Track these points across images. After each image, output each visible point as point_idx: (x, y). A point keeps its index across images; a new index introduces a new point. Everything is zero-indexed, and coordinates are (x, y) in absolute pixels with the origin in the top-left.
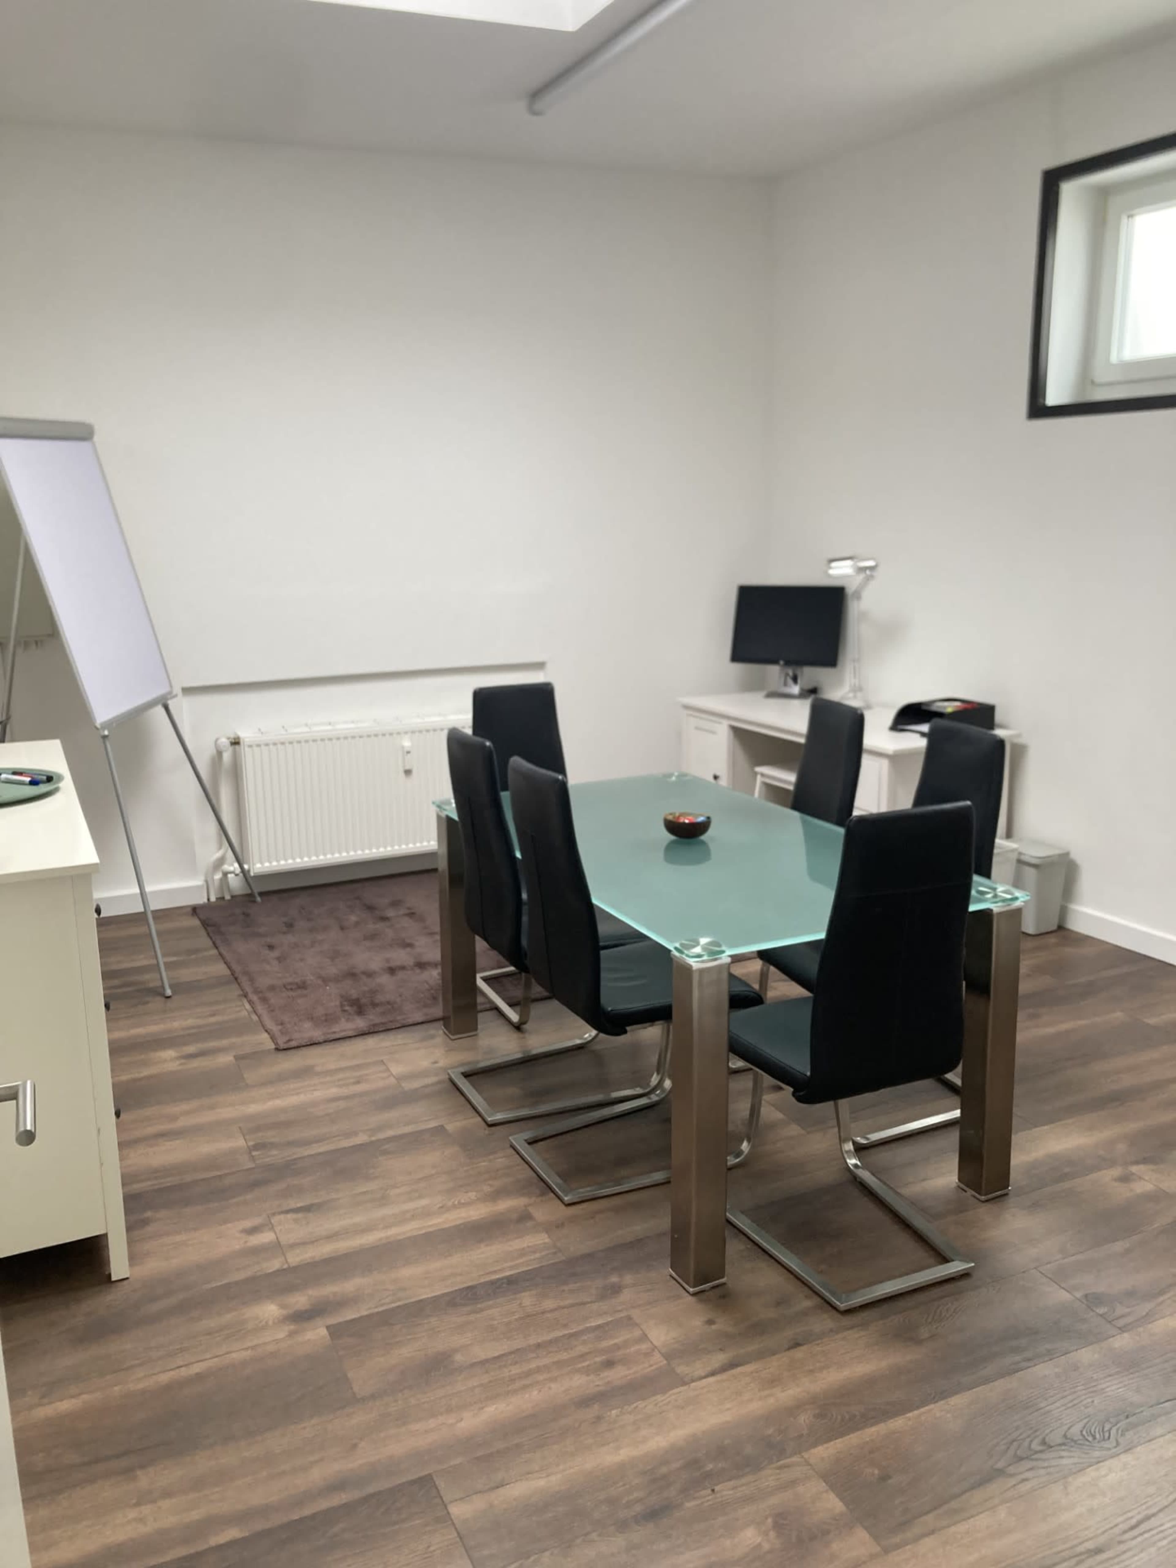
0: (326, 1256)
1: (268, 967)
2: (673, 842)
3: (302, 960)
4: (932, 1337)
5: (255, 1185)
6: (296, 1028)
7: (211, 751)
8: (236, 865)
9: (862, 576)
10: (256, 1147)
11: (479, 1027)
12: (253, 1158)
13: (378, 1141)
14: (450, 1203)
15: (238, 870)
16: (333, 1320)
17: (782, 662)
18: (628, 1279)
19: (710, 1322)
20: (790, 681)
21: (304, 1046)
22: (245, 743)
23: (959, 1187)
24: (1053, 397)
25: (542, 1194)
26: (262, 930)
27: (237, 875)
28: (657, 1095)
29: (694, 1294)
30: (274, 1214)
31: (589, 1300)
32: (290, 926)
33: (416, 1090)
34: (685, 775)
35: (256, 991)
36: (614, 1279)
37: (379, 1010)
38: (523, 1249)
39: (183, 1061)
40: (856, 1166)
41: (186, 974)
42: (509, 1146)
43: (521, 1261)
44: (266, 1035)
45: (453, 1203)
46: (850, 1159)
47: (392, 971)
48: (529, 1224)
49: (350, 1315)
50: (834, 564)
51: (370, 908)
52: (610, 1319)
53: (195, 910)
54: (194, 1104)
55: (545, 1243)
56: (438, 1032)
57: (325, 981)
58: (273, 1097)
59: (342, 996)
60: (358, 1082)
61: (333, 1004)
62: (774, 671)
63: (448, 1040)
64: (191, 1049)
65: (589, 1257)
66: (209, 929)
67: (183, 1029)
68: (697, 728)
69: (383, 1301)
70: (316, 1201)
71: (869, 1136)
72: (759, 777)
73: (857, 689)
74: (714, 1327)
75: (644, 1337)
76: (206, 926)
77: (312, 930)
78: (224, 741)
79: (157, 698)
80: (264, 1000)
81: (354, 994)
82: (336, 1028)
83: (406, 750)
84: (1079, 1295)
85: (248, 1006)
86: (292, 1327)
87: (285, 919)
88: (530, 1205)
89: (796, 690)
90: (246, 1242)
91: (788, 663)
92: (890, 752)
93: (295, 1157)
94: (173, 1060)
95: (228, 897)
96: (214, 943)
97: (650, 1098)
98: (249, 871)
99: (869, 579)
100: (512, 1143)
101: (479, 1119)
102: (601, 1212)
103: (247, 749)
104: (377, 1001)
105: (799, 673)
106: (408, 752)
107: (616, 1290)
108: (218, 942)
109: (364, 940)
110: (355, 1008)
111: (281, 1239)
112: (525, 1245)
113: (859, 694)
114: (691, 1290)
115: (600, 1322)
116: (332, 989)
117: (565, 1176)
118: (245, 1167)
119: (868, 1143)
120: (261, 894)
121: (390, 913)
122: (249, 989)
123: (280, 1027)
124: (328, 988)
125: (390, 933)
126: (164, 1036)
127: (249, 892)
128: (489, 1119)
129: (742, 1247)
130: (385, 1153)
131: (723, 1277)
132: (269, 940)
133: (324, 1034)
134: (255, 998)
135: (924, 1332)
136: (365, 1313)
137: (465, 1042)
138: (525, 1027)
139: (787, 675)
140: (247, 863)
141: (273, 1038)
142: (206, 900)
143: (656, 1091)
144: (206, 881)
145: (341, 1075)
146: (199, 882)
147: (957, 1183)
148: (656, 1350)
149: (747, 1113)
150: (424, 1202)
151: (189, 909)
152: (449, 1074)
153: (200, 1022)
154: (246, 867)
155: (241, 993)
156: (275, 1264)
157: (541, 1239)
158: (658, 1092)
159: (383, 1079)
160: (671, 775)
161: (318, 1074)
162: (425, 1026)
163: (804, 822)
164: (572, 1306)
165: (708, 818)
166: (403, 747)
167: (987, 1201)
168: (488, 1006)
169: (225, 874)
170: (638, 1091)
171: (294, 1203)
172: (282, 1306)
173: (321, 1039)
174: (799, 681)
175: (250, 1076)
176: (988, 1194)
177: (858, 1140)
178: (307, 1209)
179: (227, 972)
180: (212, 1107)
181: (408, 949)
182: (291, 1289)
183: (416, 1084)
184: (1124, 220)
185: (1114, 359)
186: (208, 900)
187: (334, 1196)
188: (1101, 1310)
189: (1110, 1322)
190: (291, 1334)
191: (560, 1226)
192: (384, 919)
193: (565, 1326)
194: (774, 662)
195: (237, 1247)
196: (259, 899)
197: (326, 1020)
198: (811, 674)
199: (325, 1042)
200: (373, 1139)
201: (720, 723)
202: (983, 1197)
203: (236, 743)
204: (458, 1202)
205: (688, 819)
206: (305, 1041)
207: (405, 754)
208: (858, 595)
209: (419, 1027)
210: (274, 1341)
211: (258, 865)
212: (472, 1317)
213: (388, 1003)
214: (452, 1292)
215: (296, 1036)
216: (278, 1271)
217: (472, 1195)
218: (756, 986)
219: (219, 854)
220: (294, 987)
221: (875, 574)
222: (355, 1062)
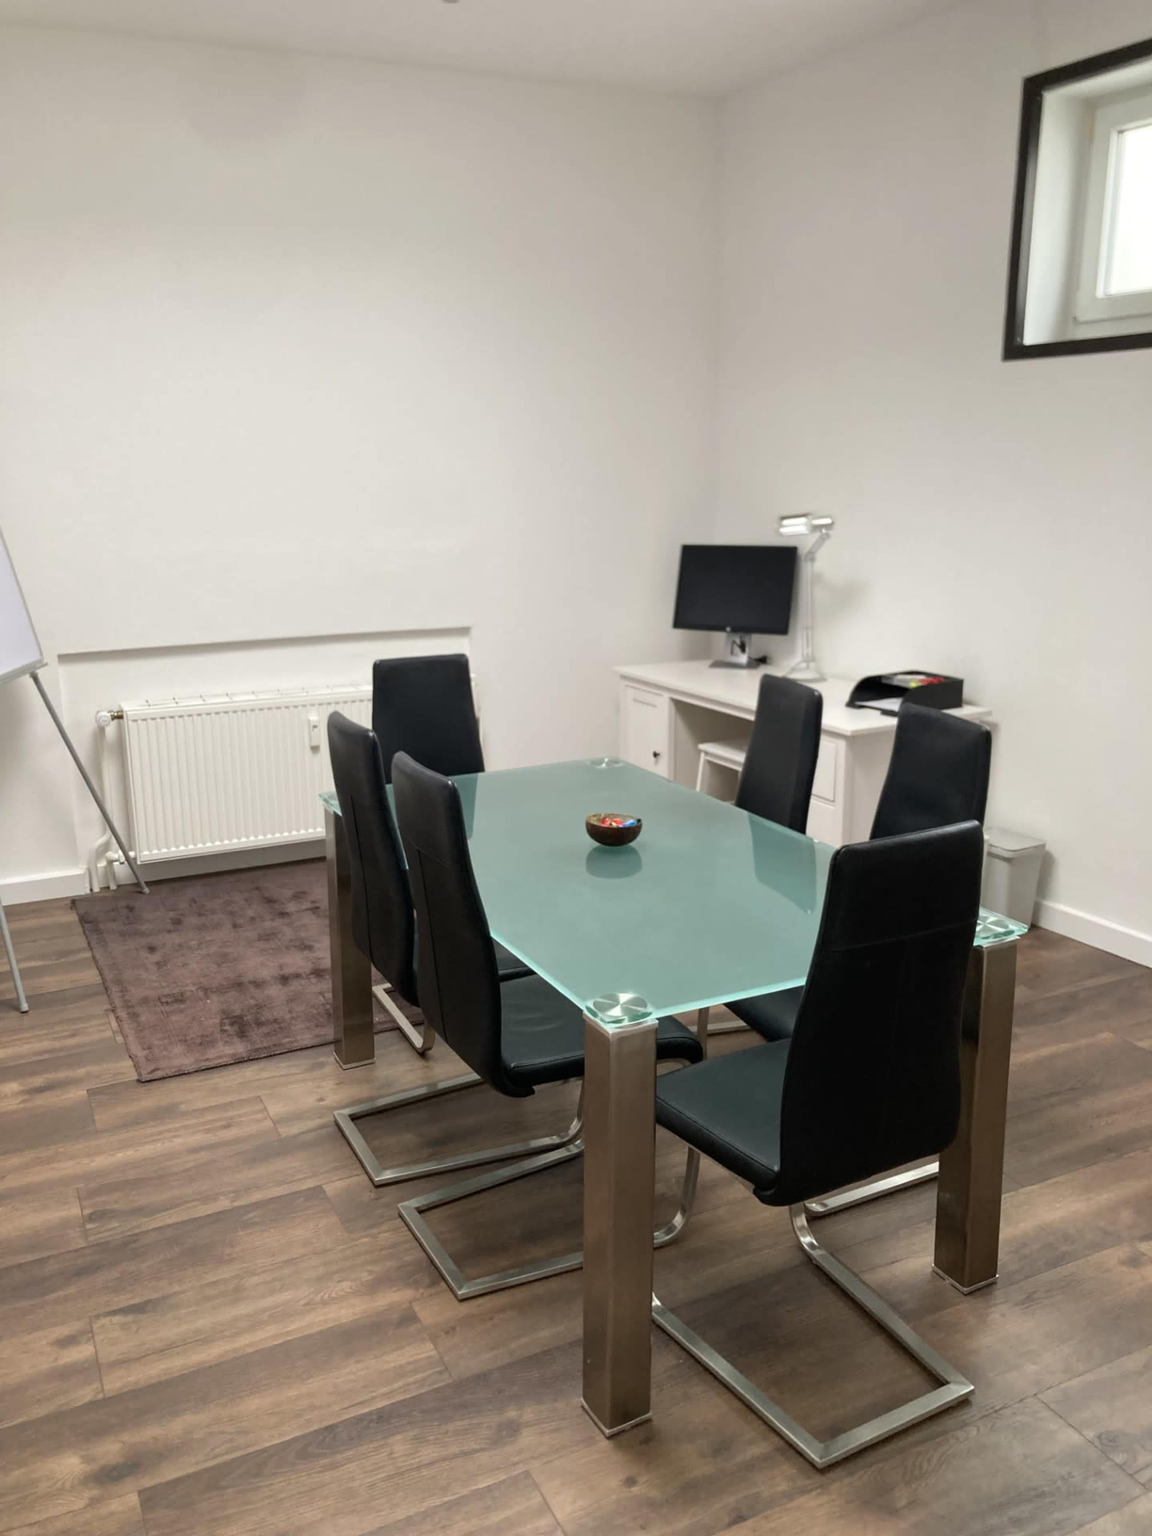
0: (153, 1381)
1: (144, 975)
2: (596, 850)
3: (184, 965)
4: (912, 1504)
5: (82, 1272)
6: (165, 1053)
7: (90, 727)
8: (120, 852)
9: (817, 535)
10: (91, 1218)
11: (376, 1052)
12: (86, 1234)
13: (240, 1207)
14: (318, 1298)
15: (123, 859)
16: (148, 1482)
17: (728, 629)
18: (529, 1413)
19: (630, 1482)
20: (737, 650)
21: (170, 1077)
22: (129, 718)
23: (934, 1271)
24: (1032, 336)
25: (433, 1284)
26: (144, 927)
27: (122, 863)
28: (577, 1146)
29: (610, 1438)
30: (98, 1317)
31: (477, 1447)
32: (177, 922)
33: (294, 1137)
34: (617, 762)
35: (127, 1006)
36: (512, 1414)
37: (265, 1029)
38: (401, 1366)
39: (26, 1097)
40: (811, 1245)
41: (51, 983)
42: (397, 1215)
43: (396, 1386)
44: (130, 1063)
45: (322, 1297)
46: (804, 1236)
47: (284, 980)
48: (412, 1329)
49: (169, 1473)
50: (786, 522)
51: (270, 901)
52: (503, 1477)
53: (74, 903)
54: (27, 1156)
55: (430, 1357)
56: (329, 1058)
57: (207, 991)
58: (124, 1145)
59: (223, 1012)
60: (228, 1126)
61: (211, 1022)
62: (720, 638)
63: (340, 1069)
64: (38, 1081)
65: (481, 1378)
66: (86, 925)
67: (35, 1054)
68: (635, 700)
69: (217, 1451)
70: (154, 1296)
71: (826, 1202)
72: (702, 755)
73: (810, 659)
74: (635, 1490)
75: (545, 1507)
76: (83, 922)
77: (201, 928)
78: (106, 715)
79: (24, 667)
80: (134, 1016)
81: (237, 1009)
82: (212, 1053)
83: (312, 724)
84: (1091, 1434)
85: (114, 1024)
86: (95, 1492)
87: (172, 914)
88: (416, 1300)
89: (743, 659)
90: (56, 1359)
91: (735, 630)
92: (849, 734)
93: (137, 1231)
94: (16, 1094)
95: (113, 887)
96: (89, 943)
97: (568, 1150)
98: (135, 859)
99: (823, 539)
100: (400, 1211)
101: (366, 1177)
102: (502, 1310)
103: (130, 723)
104: (263, 1019)
105: (747, 640)
106: (315, 727)
107: (512, 1429)
108: (93, 944)
109: (259, 940)
110: (236, 1027)
111: (100, 1356)
112: (403, 1361)
113: (812, 665)
114: (607, 1431)
115: (490, 1482)
116: (214, 1003)
117: (460, 1259)
118: (74, 1247)
119: (825, 1211)
120: (148, 884)
121: (291, 907)
122: (118, 1002)
123: (146, 1052)
124: (208, 1001)
125: (288, 933)
126: (12, 1064)
127: (136, 881)
128: (376, 1179)
129: (674, 1362)
130: (247, 1225)
131: (647, 1412)
132: (151, 940)
133: (197, 1061)
134: (123, 1014)
135: (901, 1497)
136: (191, 1470)
137: (359, 1073)
138: (431, 1052)
139: (734, 642)
140: (131, 850)
141: (136, 1066)
142: (88, 891)
143: (576, 1141)
144: (89, 870)
145: (209, 1117)
146: (79, 870)
147: (933, 1267)
148: (560, 1529)
149: (683, 1169)
150: (286, 1296)
151: (68, 902)
152: (334, 1116)
153: (57, 1044)
154: (132, 854)
155: (110, 1007)
156: (86, 1394)
157: (426, 1351)
158: (578, 1142)
159: (258, 1121)
160: (601, 762)
161: (184, 1114)
162: (315, 1050)
163: (752, 823)
164: (455, 1456)
165: (639, 821)
166: (309, 721)
167: (970, 1293)
168: (389, 1025)
169: (110, 862)
170: (555, 1140)
171: (123, 1300)
172: (87, 1460)
173: (191, 1069)
174: (747, 649)
175: (102, 1118)
176: (971, 1285)
177: (813, 1207)
178: (138, 1309)
179: (98, 979)
180: (49, 1160)
181: (306, 953)
182: (100, 1432)
183: (294, 1129)
184: (1114, 136)
185: (1100, 293)
186: (91, 890)
187: (176, 1288)
188: (1119, 1458)
189: (1131, 1475)
190: (94, 1502)
191: (450, 1330)
192: (283, 914)
193: (445, 1490)
194: (720, 628)
195: (45, 1367)
196: (146, 890)
197: (201, 1044)
198: (759, 642)
199: (196, 1071)
200: (236, 1204)
201: (660, 695)
202: (965, 1289)
203: (119, 717)
204: (329, 1297)
205: (615, 822)
206: (173, 1070)
207: (312, 728)
208: (812, 556)
209: (305, 1052)
210: (70, 1512)
211: (146, 853)
212: (327, 1476)
213: (275, 1021)
214: (304, 1437)
215: (163, 1064)
216: (91, 1403)
217: (346, 1285)
218: (694, 1029)
219: (102, 840)
220: (170, 1000)
221: (831, 532)
222: (228, 1099)
